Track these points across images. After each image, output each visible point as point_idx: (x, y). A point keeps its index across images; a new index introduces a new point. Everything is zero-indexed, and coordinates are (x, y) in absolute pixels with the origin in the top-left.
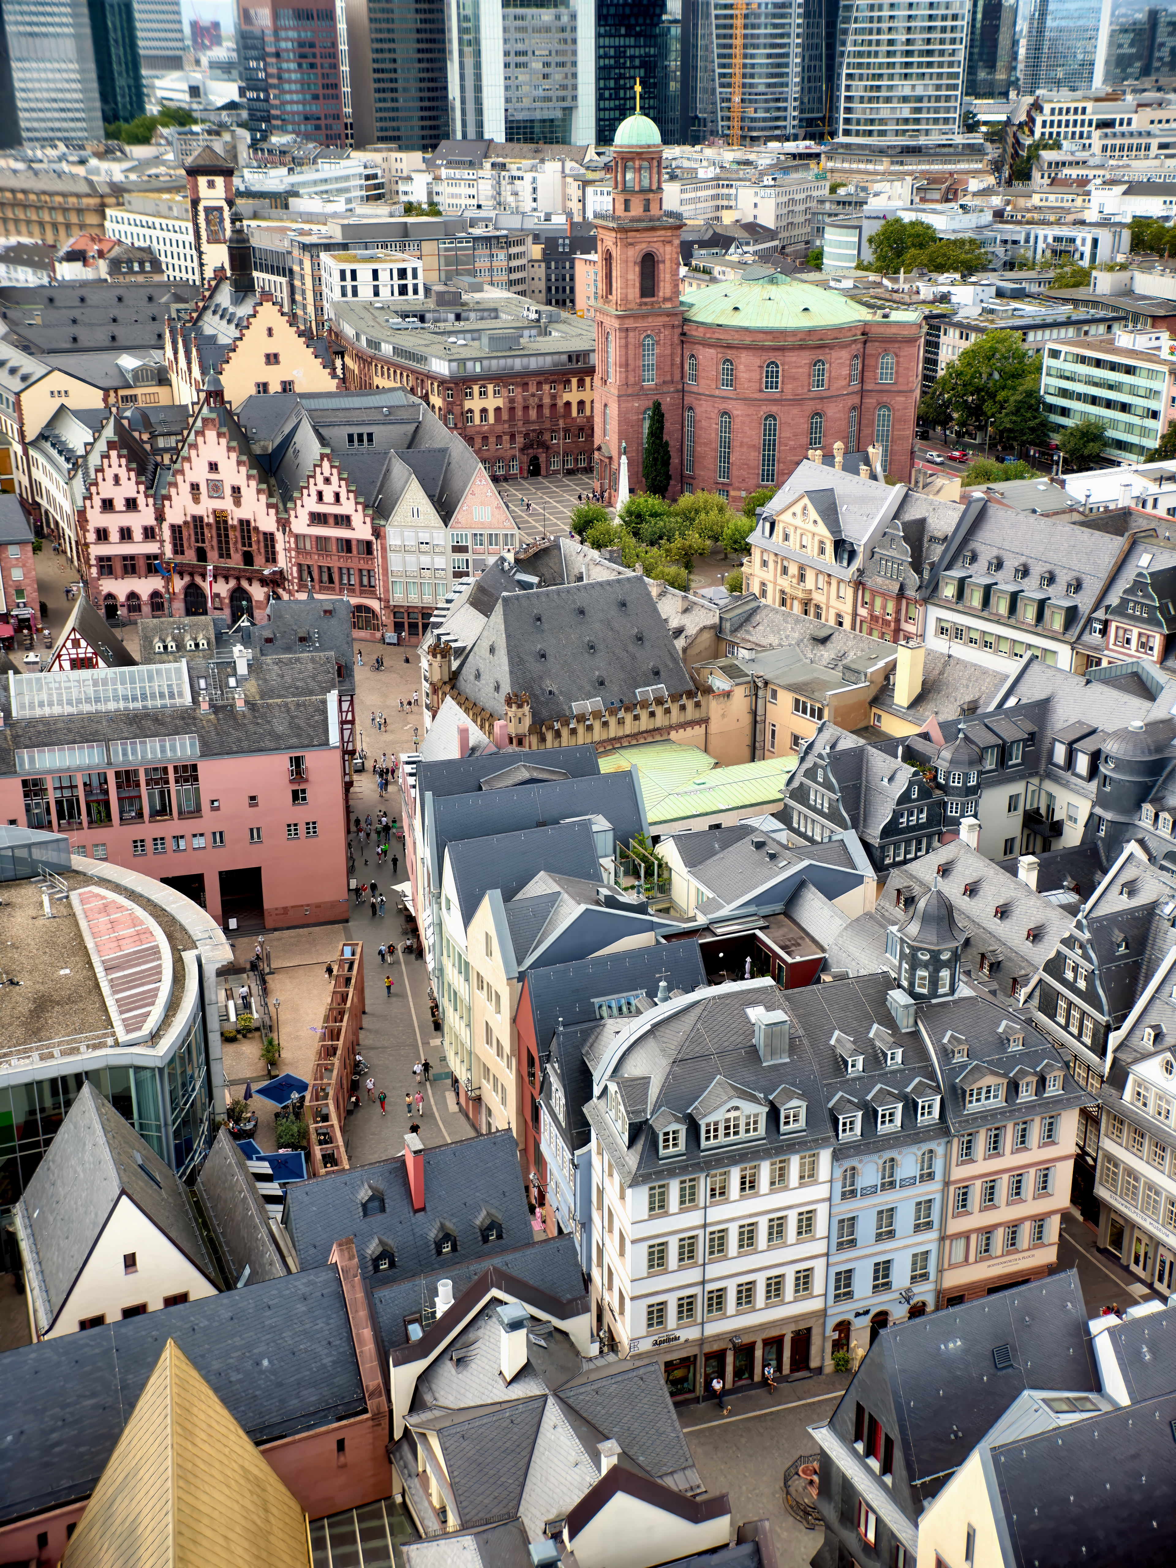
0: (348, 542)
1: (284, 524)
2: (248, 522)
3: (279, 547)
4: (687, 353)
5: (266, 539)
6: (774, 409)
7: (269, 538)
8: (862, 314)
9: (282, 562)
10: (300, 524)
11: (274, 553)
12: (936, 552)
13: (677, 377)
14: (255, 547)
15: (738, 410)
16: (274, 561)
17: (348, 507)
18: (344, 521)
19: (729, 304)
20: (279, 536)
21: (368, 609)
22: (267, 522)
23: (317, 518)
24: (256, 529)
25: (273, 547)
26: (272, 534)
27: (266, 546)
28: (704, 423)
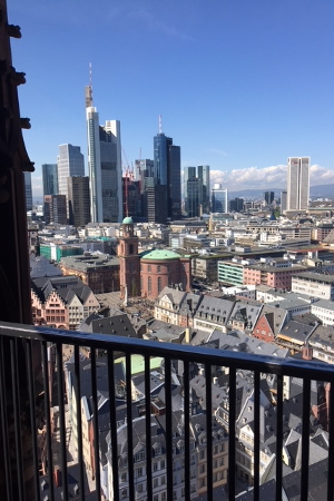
0: (59, 310)
1: (43, 308)
3: (42, 312)
5: (39, 311)
6: (160, 276)
8: (178, 256)
9: (43, 316)
10: (47, 307)
11: (41, 314)
12: (194, 307)
14: (36, 313)
16: (41, 316)
17: (59, 302)
18: (58, 305)
20: (42, 310)
21: (63, 326)
22: (40, 307)
23: (51, 305)
24: (37, 309)
27: (39, 313)
28: (144, 279)
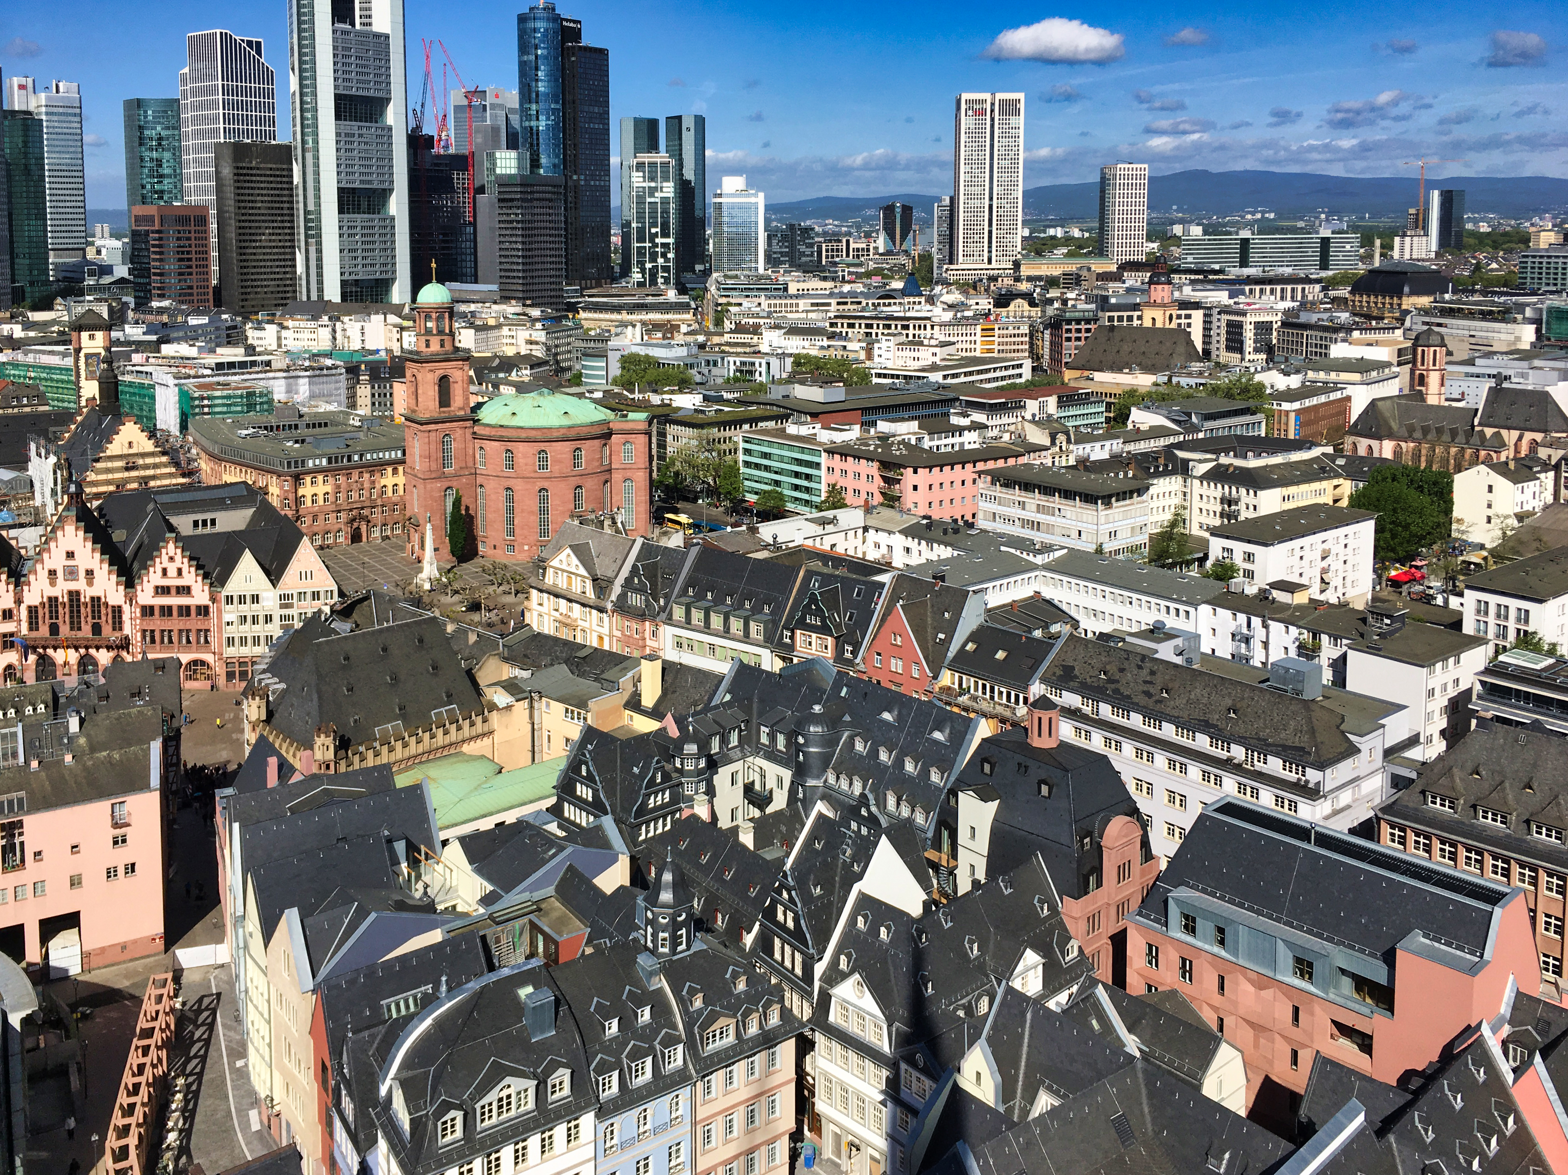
0: (188, 608)
1: (131, 599)
2: (99, 598)
3: (126, 617)
4: (477, 446)
5: (114, 612)
6: (546, 484)
7: (117, 611)
8: (608, 415)
9: (127, 630)
10: (146, 595)
11: (120, 623)
13: (471, 464)
14: (104, 618)
15: (518, 486)
16: (121, 629)
17: (191, 578)
18: (185, 590)
19: (509, 410)
20: (126, 608)
21: (203, 663)
22: (115, 597)
23: (162, 591)
24: (106, 604)
25: (120, 617)
26: (120, 607)
27: (114, 617)
28: (493, 497)
